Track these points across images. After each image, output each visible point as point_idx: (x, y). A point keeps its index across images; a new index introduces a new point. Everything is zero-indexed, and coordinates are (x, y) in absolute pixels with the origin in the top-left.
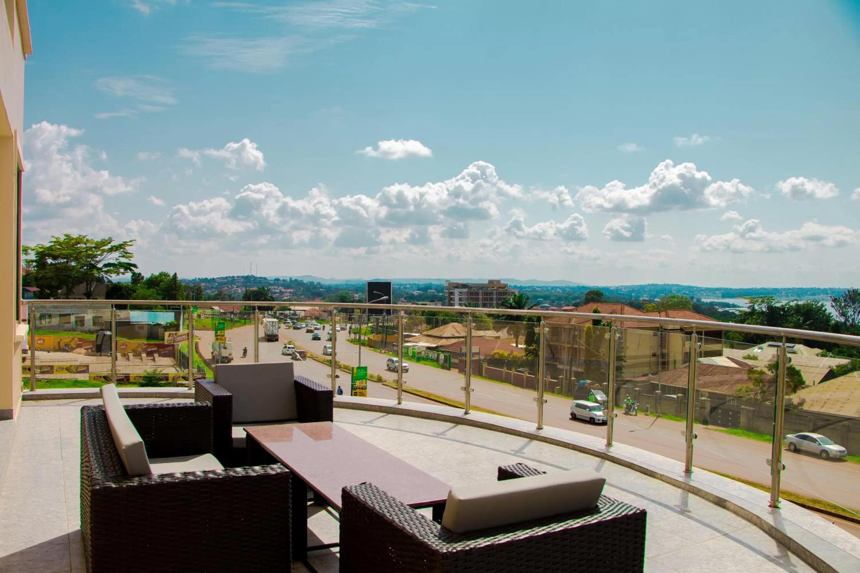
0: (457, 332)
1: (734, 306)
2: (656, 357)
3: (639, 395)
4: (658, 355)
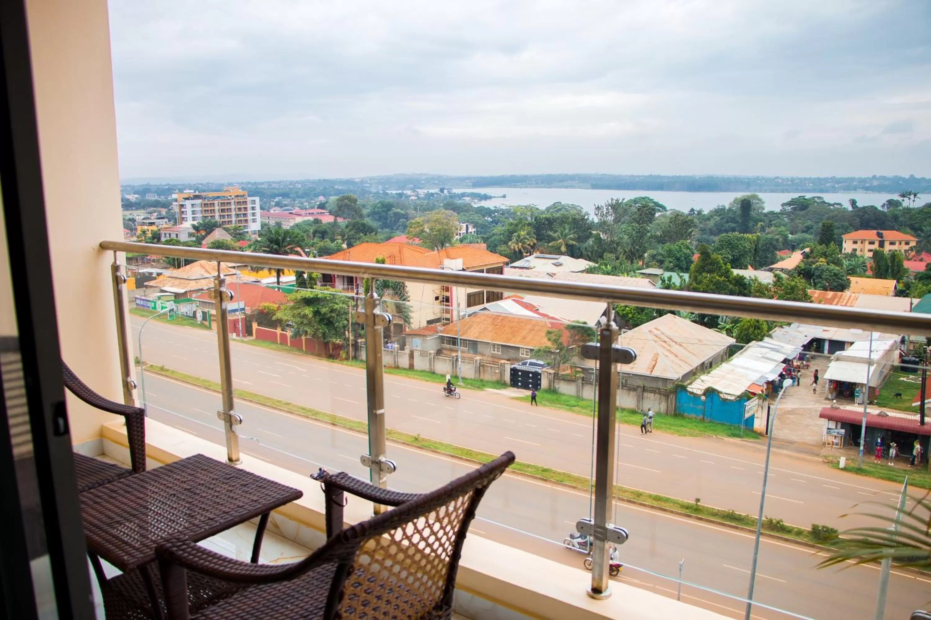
0: (207, 271)
1: (486, 197)
2: (439, 301)
3: (434, 358)
4: (441, 299)
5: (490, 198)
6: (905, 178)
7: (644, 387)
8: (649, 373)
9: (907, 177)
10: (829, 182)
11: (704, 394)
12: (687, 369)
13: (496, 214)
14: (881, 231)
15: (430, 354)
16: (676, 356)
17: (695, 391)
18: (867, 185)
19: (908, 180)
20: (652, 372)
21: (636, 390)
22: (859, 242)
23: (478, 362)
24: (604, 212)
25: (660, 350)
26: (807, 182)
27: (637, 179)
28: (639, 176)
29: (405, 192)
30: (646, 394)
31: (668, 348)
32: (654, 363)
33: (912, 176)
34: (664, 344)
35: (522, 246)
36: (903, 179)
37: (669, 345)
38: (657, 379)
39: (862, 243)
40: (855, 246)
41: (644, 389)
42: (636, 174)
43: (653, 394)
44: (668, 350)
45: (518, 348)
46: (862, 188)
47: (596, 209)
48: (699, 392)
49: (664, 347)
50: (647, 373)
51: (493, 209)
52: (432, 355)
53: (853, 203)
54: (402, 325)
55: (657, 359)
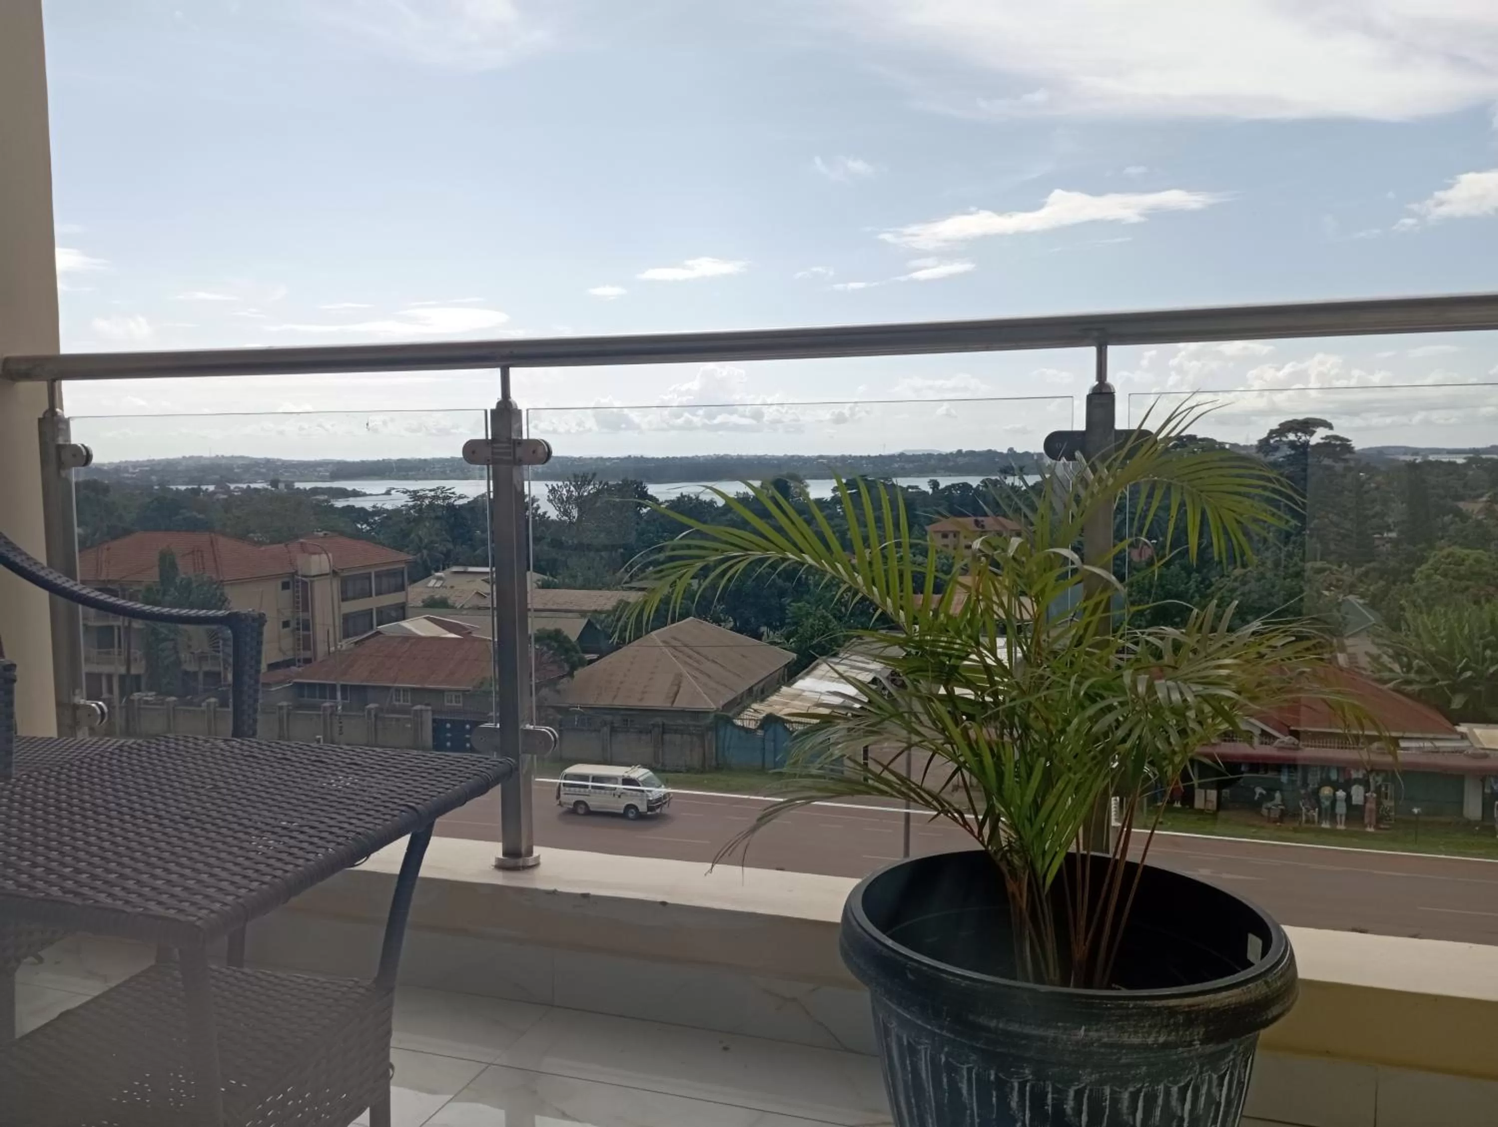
1: (356, 494)
2: (291, 628)
3: (288, 715)
4: (293, 624)
5: (365, 495)
6: (1001, 453)
7: (663, 724)
8: (669, 705)
9: (1005, 451)
10: (897, 462)
11: (761, 727)
12: (730, 697)
13: (377, 518)
14: (980, 519)
15: (281, 708)
16: (709, 676)
17: (746, 724)
18: (951, 464)
19: (1007, 455)
20: (673, 702)
21: (651, 732)
22: (951, 536)
23: (373, 713)
24: (564, 498)
25: (684, 670)
26: (864, 462)
27: (608, 464)
28: (609, 459)
29: (204, 487)
30: (667, 737)
31: (695, 664)
32: (675, 688)
33: (1011, 450)
34: (688, 660)
35: (428, 555)
36: (1001, 454)
37: (698, 662)
38: (683, 712)
39: (955, 536)
40: (946, 541)
41: (665, 729)
42: (606, 455)
43: (679, 736)
44: (697, 669)
45: (442, 692)
46: (943, 469)
47: (550, 491)
48: (752, 725)
49: (690, 665)
50: (667, 705)
51: (371, 510)
52: (285, 711)
53: (935, 485)
54: (219, 674)
55: (680, 683)
